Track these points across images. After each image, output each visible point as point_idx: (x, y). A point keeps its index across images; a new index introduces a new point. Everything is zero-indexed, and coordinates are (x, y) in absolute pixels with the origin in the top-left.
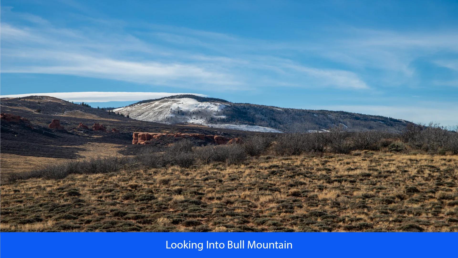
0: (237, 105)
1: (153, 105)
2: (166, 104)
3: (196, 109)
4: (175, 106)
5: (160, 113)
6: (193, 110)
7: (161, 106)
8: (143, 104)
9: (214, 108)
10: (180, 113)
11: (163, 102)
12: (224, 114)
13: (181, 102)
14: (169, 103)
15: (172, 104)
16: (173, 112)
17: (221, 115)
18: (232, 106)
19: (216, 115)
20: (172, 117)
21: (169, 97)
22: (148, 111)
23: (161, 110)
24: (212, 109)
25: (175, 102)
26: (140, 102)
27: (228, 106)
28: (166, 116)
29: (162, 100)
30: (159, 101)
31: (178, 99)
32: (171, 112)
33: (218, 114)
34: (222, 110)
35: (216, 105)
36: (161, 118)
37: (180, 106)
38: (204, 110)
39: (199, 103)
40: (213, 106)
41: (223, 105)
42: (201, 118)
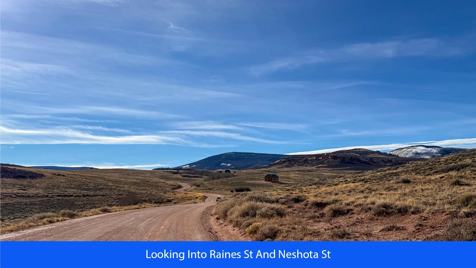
0: (446, 149)
1: (403, 150)
2: (409, 150)
3: (425, 151)
4: (414, 150)
5: (407, 154)
6: (424, 152)
7: (407, 151)
8: (398, 150)
9: (435, 151)
10: (417, 153)
11: (408, 149)
12: (440, 153)
13: (417, 149)
14: (411, 149)
15: (413, 150)
16: (413, 153)
17: (438, 154)
18: (443, 149)
19: (436, 154)
20: (413, 156)
21: (411, 146)
22: (400, 153)
23: (407, 153)
24: (433, 151)
25: (414, 148)
26: (397, 150)
27: (441, 149)
28: (410, 155)
29: (408, 148)
30: (406, 148)
31: (416, 147)
32: (412, 153)
33: (437, 153)
34: (439, 151)
35: (435, 149)
36: (408, 156)
37: (417, 150)
38: (429, 152)
39: (426, 148)
40: (434, 150)
41: (439, 149)
42: (428, 156)
